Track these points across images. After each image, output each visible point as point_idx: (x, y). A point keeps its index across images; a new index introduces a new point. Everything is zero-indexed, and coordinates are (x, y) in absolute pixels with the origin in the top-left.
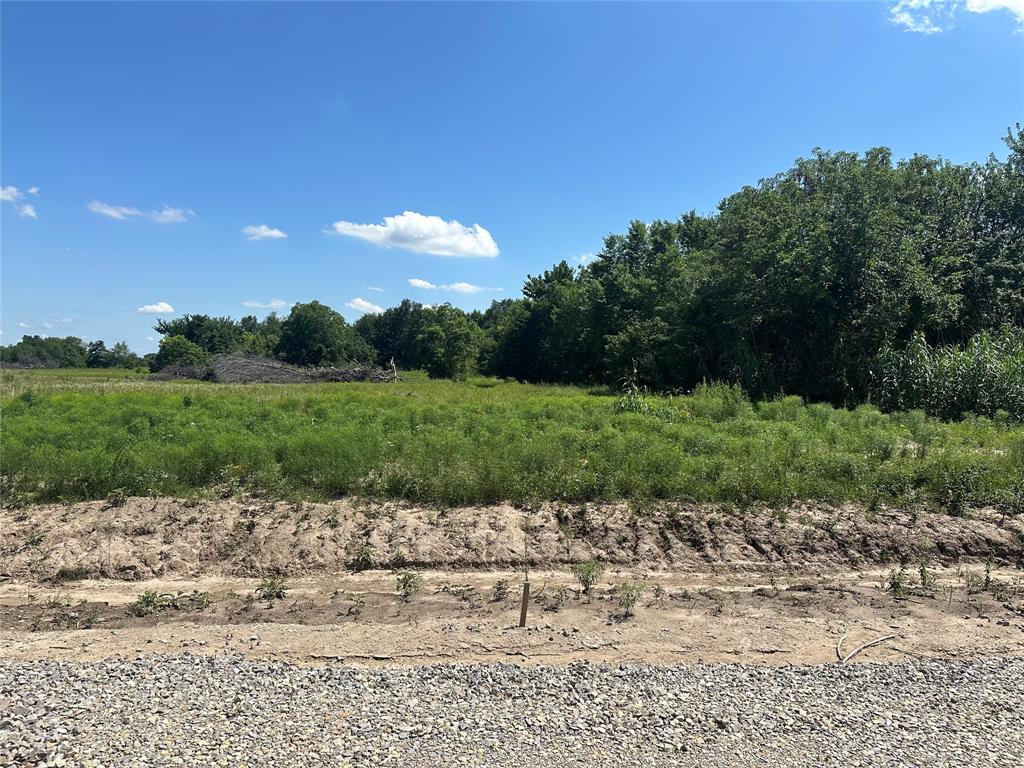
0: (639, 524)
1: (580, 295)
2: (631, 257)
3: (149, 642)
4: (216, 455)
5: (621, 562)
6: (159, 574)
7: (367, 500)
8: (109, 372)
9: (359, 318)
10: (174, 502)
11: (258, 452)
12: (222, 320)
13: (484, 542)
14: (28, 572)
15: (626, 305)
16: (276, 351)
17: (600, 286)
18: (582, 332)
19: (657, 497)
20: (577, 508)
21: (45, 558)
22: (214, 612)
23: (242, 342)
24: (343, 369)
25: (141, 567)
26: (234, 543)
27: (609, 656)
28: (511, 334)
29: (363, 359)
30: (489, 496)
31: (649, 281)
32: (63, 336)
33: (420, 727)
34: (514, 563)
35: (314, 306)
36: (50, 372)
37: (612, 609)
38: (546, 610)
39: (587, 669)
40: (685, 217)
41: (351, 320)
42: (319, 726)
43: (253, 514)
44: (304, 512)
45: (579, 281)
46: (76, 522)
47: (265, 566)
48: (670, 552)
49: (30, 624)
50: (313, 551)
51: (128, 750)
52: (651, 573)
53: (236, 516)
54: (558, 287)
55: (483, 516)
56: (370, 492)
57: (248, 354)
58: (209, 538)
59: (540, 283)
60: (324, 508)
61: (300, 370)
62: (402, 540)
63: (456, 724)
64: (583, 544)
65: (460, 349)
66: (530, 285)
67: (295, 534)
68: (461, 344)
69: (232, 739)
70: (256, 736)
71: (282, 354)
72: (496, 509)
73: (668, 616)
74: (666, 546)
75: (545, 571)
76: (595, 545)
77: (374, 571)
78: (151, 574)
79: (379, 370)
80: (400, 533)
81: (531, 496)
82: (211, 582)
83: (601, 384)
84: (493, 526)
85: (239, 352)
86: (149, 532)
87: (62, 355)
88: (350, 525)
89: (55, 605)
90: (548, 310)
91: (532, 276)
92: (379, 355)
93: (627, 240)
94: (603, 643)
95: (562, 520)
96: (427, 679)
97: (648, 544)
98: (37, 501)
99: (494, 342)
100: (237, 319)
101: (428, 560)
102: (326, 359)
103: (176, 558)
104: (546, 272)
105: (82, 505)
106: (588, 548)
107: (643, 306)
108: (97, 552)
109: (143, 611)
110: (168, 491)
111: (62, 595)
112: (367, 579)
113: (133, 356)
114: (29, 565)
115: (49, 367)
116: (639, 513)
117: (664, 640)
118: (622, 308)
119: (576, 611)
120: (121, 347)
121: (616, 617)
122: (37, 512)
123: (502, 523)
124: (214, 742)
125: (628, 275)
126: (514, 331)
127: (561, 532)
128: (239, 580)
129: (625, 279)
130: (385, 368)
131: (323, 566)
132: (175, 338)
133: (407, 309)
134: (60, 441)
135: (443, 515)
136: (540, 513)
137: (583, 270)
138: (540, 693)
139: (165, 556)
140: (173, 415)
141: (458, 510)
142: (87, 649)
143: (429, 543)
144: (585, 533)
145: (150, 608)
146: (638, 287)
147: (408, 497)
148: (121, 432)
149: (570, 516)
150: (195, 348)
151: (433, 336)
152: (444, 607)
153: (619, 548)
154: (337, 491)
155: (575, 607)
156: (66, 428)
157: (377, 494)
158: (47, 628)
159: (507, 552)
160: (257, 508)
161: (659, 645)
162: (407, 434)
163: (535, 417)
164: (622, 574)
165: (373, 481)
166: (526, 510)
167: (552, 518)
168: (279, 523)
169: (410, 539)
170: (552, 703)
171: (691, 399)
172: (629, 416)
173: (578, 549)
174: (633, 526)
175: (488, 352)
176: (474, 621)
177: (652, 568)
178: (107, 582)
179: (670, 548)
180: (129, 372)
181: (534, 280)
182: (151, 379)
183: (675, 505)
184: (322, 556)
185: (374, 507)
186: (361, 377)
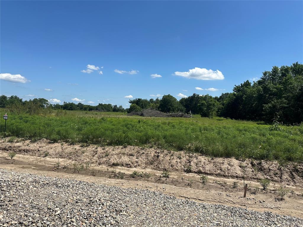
0: (282, 169)
1: (254, 91)
2: (273, 78)
3: (137, 185)
4: (149, 136)
5: (275, 181)
6: (136, 167)
7: (189, 152)
8: (118, 113)
9: (181, 99)
10: (139, 148)
11: (159, 136)
12: (145, 100)
13: (226, 169)
14: (106, 163)
15: (270, 95)
16: (158, 108)
17: (261, 88)
18: (254, 103)
19: (288, 160)
20: (258, 162)
21: (109, 160)
22: (151, 179)
23: (150, 106)
24: (176, 114)
25: (131, 164)
26: (154, 160)
27: (278, 212)
28: (229, 104)
29: (182, 111)
30: (228, 155)
31: (280, 86)
32: (107, 104)
33: (220, 223)
34: (237, 177)
35: (169, 96)
36: (105, 113)
37: (276, 196)
38: (251, 193)
39: (271, 215)
40: (294, 64)
41: (178, 100)
42: (189, 216)
43: (158, 153)
44: (172, 154)
45: (253, 87)
46: (116, 151)
47: (162, 168)
48: (295, 180)
49: (109, 176)
50: (175, 165)
51: (140, 213)
52: (287, 186)
53: (154, 153)
54: (245, 89)
55: (226, 161)
56: (189, 150)
57: (152, 109)
58: (147, 158)
59: (239, 87)
60: (177, 153)
61: (165, 114)
62: (200, 165)
63: (231, 224)
64: (261, 174)
65: (211, 108)
66: (236, 88)
67: (170, 160)
68: (212, 107)
69: (166, 215)
70: (172, 216)
71: (160, 109)
72: (230, 159)
73: (298, 201)
74: (293, 177)
75: (248, 181)
76: (266, 174)
77: (192, 173)
78: (134, 167)
79: (186, 114)
80: (199, 163)
81: (242, 156)
82: (148, 170)
83: (261, 121)
84: (229, 164)
85: (149, 108)
86: (133, 155)
87: (107, 109)
88: (184, 159)
89: (113, 172)
90: (242, 96)
91: (236, 85)
92: (186, 110)
93: (271, 73)
94: (275, 207)
95: (253, 165)
96: (217, 208)
97: (286, 176)
98: (107, 145)
99: (222, 106)
100: (148, 99)
101: (209, 172)
102: (171, 111)
103: (140, 163)
104: (241, 84)
105: (117, 147)
106: (263, 175)
107: (278, 95)
108: (121, 159)
109: (134, 176)
110: (137, 145)
111: (114, 170)
112: (190, 176)
113: (123, 109)
114: (106, 161)
115: (104, 111)
116: (282, 165)
117: (298, 210)
118: (269, 95)
119: (262, 195)
120: (121, 107)
121: (278, 199)
122: (107, 148)
123: (232, 164)
124: (161, 216)
125: (272, 84)
126: (229, 103)
127: (253, 169)
128: (155, 171)
129: (271, 86)
130: (188, 114)
131: (178, 170)
132: (134, 104)
133: (195, 96)
134: (112, 130)
135: (212, 159)
136: (245, 162)
137: (255, 83)
138: (257, 219)
139: (137, 162)
140: (137, 125)
141: (217, 158)
142: (123, 185)
143: (209, 167)
144: (262, 170)
145: (136, 176)
146: (276, 88)
147: (201, 152)
148: (125, 129)
149: (256, 164)
150: (138, 107)
151: (203, 104)
152: (217, 187)
153: (274, 176)
154: (180, 149)
155: (262, 194)
156: (113, 127)
157: (192, 151)
158: (112, 178)
159: (234, 173)
160: (159, 151)
161: (296, 211)
162: (199, 133)
163: (240, 131)
164: (276, 185)
165: (190, 147)
166: (240, 160)
167: (250, 164)
168: (165, 156)
169: (203, 165)
170: (262, 224)
171: (299, 127)
172: (276, 132)
173: (259, 175)
174: (280, 169)
175: (220, 109)
176: (228, 193)
177: (288, 184)
178: (123, 168)
179: (294, 178)
180: (122, 113)
181: (237, 87)
182: (128, 115)
183: (296, 164)
184: (177, 167)
185: (191, 154)
186: (181, 116)
